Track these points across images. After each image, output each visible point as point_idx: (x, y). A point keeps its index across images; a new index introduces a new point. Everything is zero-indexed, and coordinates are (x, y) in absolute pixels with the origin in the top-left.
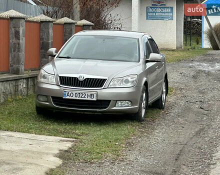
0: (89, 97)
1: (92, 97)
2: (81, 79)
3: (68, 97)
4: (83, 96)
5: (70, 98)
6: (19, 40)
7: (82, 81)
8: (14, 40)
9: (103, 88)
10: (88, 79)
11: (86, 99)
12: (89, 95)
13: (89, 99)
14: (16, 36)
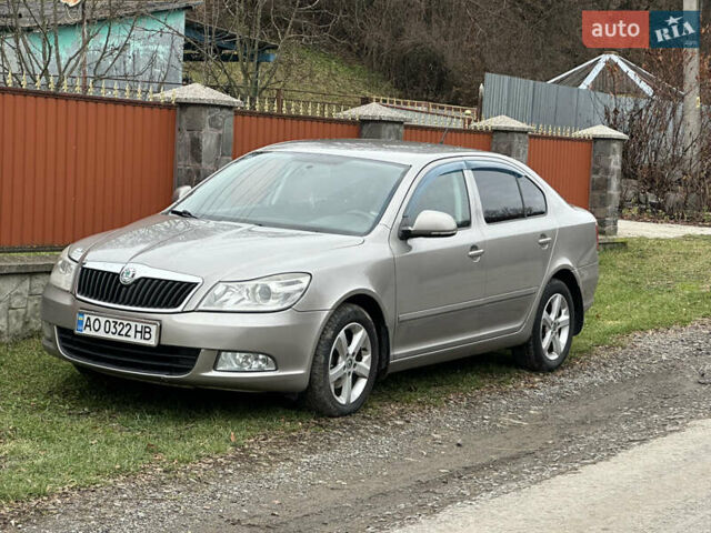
0: (138, 335)
1: (147, 336)
2: (126, 279)
3: (87, 332)
4: (124, 332)
5: (93, 333)
6: (200, 162)
7: (128, 286)
8: (189, 162)
9: (179, 309)
10: (146, 279)
11: (131, 340)
12: (139, 329)
13: (138, 340)
14: (193, 154)
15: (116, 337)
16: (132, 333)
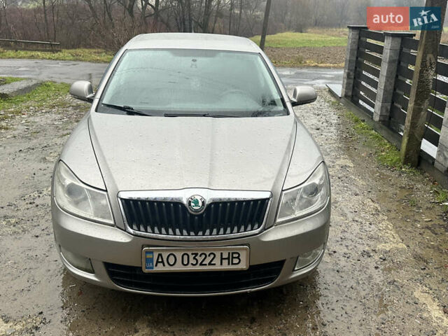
0: (225, 262)
1: (236, 261)
3: (160, 268)
4: (207, 262)
5: (167, 268)
7: (201, 215)
11: (218, 267)
12: (225, 256)
13: (226, 266)
15: (198, 268)
16: (217, 261)
